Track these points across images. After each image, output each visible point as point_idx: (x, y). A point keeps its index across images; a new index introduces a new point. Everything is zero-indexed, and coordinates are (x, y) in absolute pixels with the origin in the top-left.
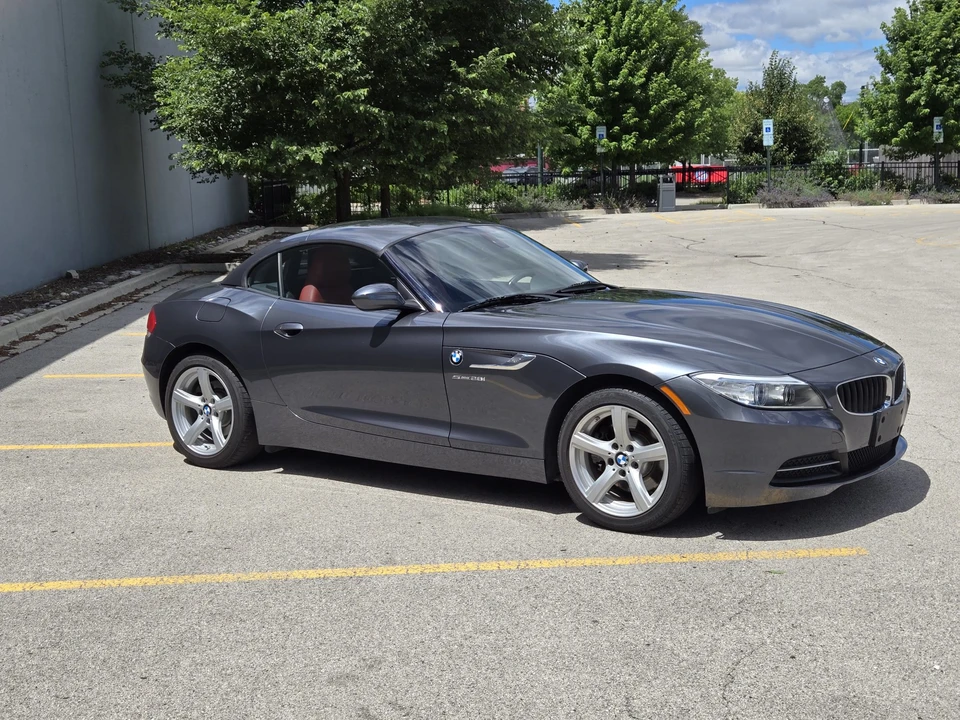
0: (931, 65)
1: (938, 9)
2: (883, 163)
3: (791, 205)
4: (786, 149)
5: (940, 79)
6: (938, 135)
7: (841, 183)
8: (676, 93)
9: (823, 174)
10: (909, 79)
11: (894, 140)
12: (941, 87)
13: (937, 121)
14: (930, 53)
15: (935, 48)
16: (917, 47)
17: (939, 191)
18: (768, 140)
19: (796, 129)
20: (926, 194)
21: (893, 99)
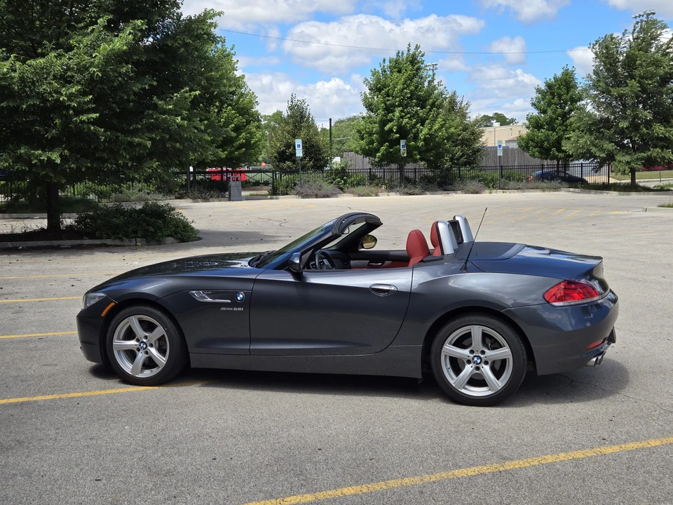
0: (399, 106)
1: (399, 71)
2: (370, 169)
3: (317, 196)
4: (307, 159)
5: (404, 116)
6: (403, 151)
7: (345, 181)
8: (239, 120)
9: (334, 176)
10: (385, 115)
11: (378, 154)
12: (405, 120)
13: (403, 142)
14: (397, 99)
15: (400, 96)
16: (388, 96)
17: (405, 187)
18: (299, 153)
19: (313, 146)
20: (398, 189)
21: (376, 127)
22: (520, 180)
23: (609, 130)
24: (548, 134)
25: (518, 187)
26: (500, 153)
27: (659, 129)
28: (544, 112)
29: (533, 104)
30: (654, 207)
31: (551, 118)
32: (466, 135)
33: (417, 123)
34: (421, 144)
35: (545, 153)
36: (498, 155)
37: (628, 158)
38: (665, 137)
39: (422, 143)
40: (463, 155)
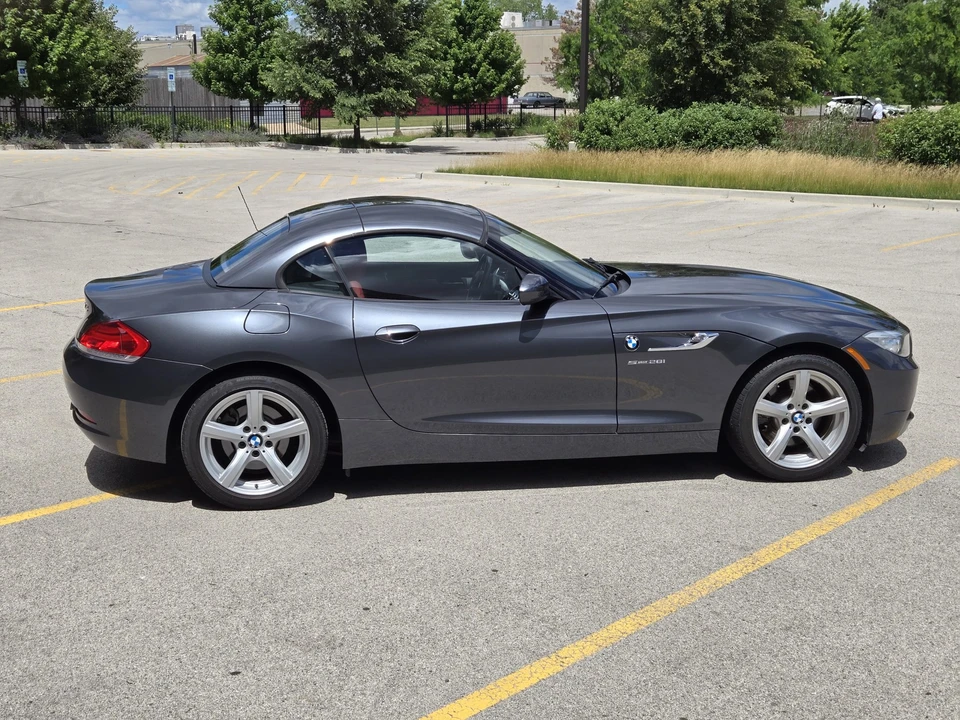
5: (23, 22)
6: (23, 78)
12: (25, 30)
13: (21, 64)
17: (31, 136)
20: (18, 138)
22: (200, 128)
23: (325, 59)
24: (238, 61)
25: (201, 138)
26: (172, 88)
27: (393, 62)
28: (230, 28)
29: (212, 16)
30: (431, 172)
31: (240, 38)
32: (115, 58)
33: (43, 35)
34: (52, 69)
35: (234, 89)
36: (170, 89)
37: (353, 101)
38: (401, 72)
39: (54, 68)
40: (112, 89)
